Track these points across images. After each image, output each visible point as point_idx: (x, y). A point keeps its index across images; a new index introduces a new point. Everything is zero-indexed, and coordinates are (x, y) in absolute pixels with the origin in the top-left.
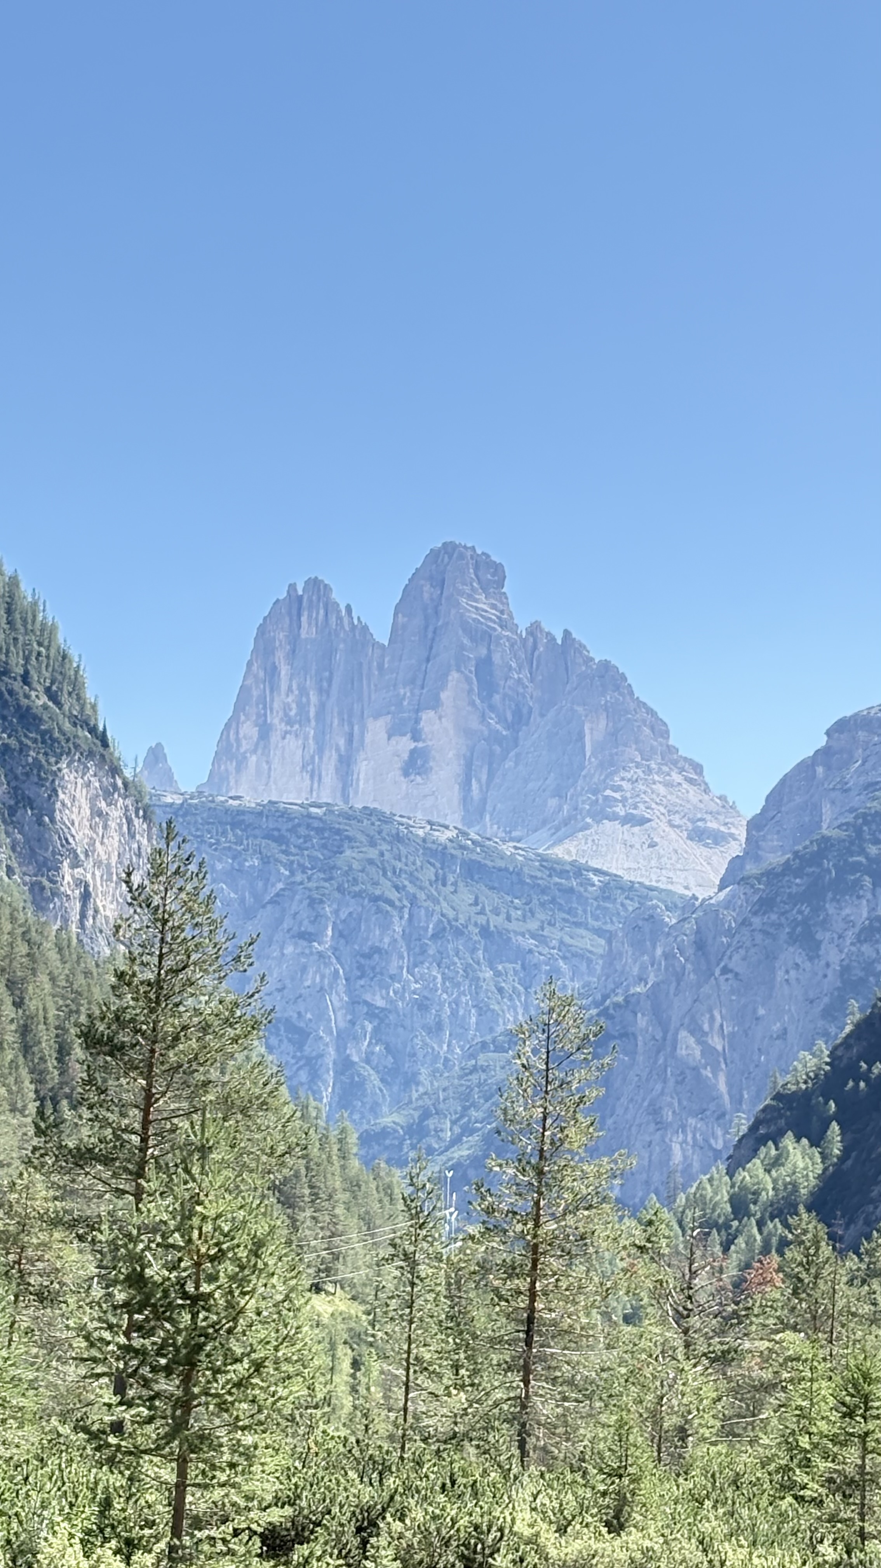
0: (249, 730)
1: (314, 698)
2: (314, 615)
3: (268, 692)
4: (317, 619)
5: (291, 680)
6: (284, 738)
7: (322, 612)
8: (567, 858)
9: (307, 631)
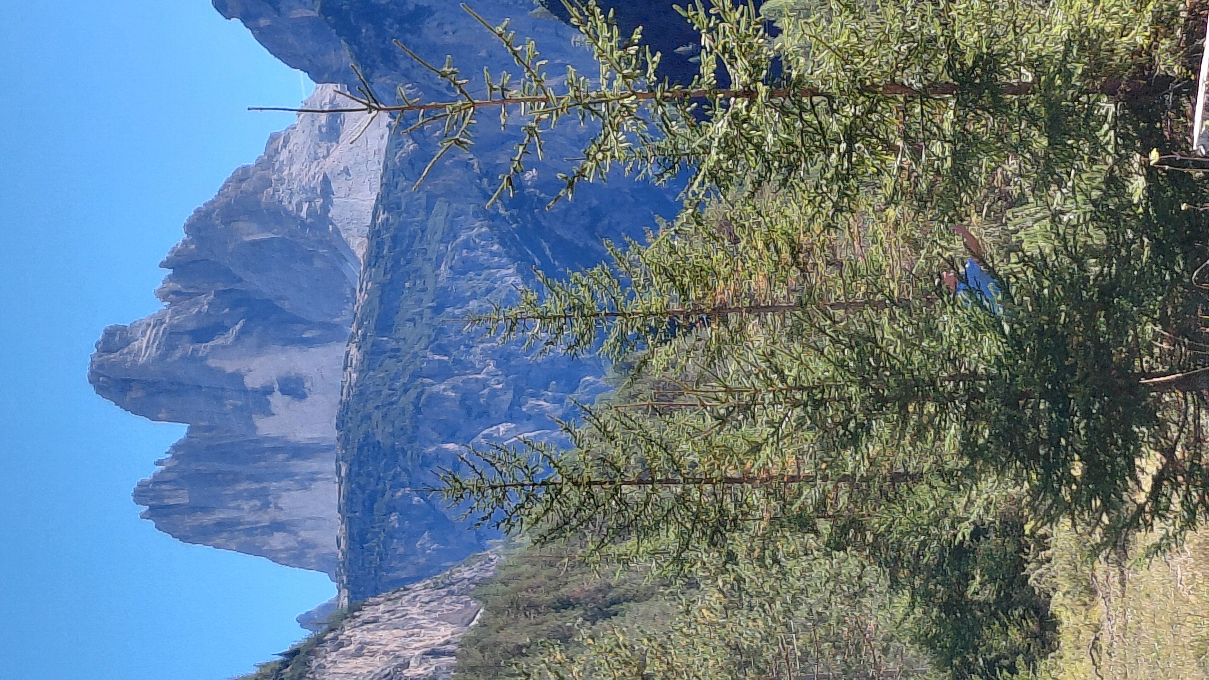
0: (277, 540)
1: (242, 486)
2: (167, 493)
3: (241, 527)
4: (169, 490)
5: (229, 508)
6: (282, 509)
7: (163, 487)
8: (365, 245)
9: (183, 498)
